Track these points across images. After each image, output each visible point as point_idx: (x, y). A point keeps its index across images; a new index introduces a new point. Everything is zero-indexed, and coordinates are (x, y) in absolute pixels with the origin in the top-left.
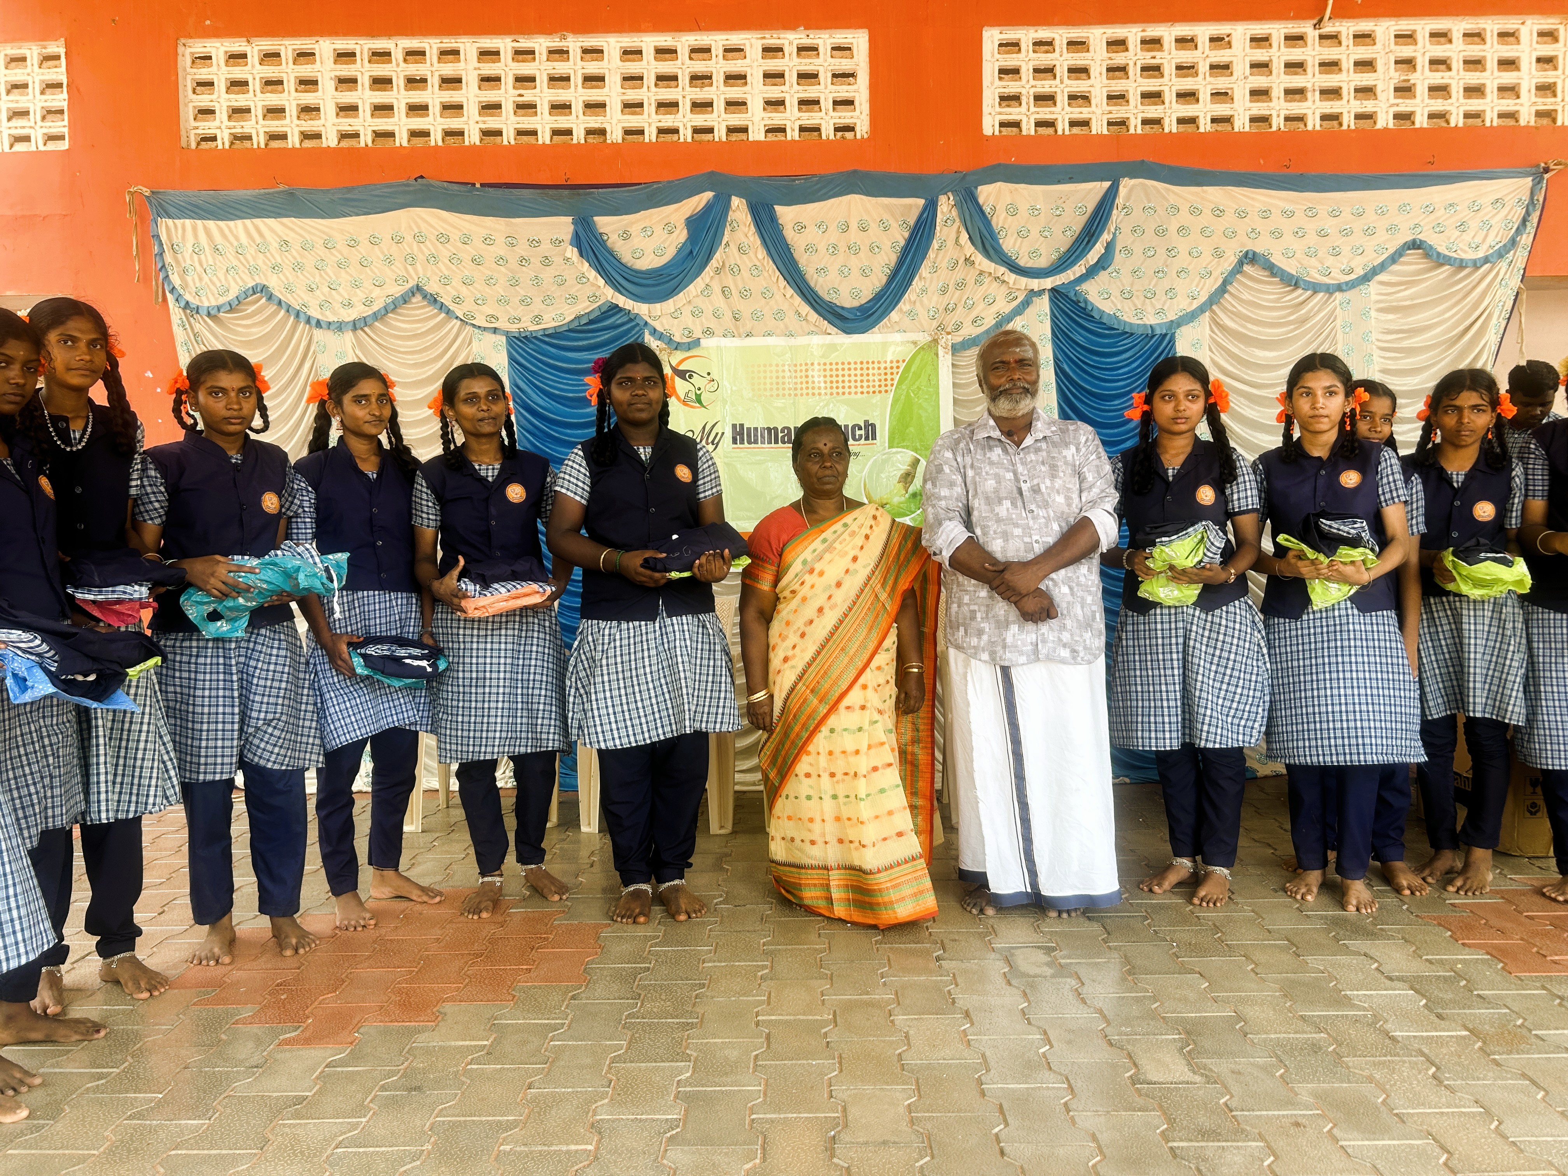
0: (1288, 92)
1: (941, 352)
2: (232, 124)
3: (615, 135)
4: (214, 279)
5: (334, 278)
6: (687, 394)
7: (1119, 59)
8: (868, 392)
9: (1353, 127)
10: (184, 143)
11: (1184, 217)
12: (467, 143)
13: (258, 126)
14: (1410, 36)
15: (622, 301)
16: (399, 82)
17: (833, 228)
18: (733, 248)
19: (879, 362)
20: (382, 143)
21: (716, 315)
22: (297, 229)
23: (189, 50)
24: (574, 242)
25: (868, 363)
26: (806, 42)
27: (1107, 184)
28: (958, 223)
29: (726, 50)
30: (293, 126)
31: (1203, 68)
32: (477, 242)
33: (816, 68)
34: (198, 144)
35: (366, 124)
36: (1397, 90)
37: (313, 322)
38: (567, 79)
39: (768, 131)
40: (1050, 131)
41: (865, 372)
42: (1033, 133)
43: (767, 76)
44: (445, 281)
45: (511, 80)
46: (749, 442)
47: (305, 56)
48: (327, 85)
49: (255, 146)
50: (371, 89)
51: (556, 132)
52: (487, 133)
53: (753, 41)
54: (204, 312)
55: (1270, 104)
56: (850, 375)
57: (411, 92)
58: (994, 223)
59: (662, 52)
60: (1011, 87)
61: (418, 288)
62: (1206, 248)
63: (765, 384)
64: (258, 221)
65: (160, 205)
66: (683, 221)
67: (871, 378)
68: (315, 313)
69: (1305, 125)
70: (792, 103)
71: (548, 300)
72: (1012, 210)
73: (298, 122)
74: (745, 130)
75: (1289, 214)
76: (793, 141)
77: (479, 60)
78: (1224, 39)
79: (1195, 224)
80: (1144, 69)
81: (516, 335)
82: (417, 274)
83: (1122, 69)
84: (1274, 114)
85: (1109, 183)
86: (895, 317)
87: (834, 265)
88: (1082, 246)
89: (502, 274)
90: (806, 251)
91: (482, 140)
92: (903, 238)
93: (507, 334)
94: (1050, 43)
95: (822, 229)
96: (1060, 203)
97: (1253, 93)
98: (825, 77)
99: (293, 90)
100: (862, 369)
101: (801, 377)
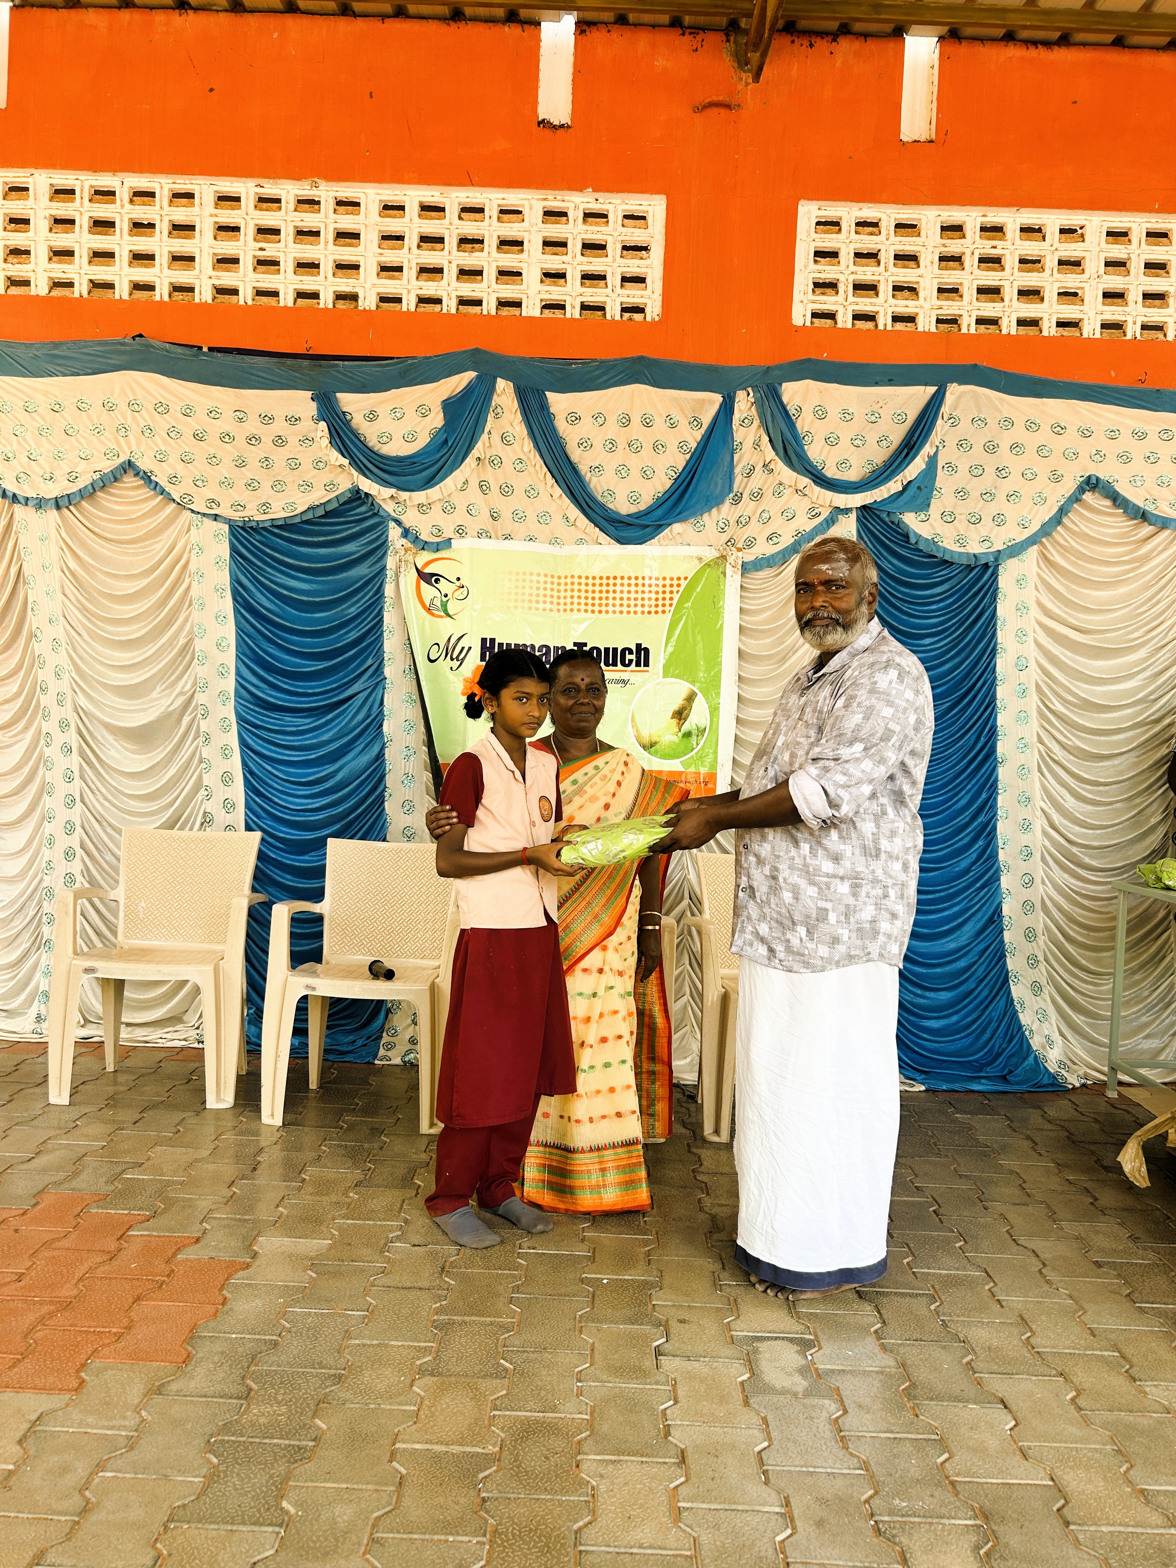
0: (1147, 296)
1: (729, 570)
3: (368, 301)
5: (34, 446)
7: (954, 246)
8: (642, 613)
11: (1019, 433)
12: (197, 300)
15: (367, 486)
16: (123, 225)
17: (612, 421)
18: (496, 438)
20: (99, 294)
21: (472, 512)
25: (644, 578)
26: (595, 207)
27: (932, 390)
28: (757, 422)
29: (502, 212)
31: (1051, 262)
32: (201, 413)
33: (605, 237)
35: (83, 272)
37: (10, 497)
39: (545, 307)
40: (870, 325)
42: (849, 326)
43: (546, 243)
44: (160, 456)
45: (251, 231)
47: (17, 190)
48: (40, 225)
50: (90, 232)
51: (301, 295)
52: (221, 291)
53: (534, 202)
55: (1126, 309)
56: (622, 592)
57: (135, 238)
58: (799, 425)
59: (430, 209)
60: (827, 271)
61: (130, 464)
62: (1043, 468)
66: (439, 403)
67: (646, 596)
68: (11, 486)
69: (1165, 335)
70: (574, 276)
71: (278, 485)
72: (821, 414)
73: (5, 266)
74: (518, 304)
75: (1141, 436)
76: (573, 320)
77: (217, 206)
78: (1076, 231)
79: (1031, 441)
80: (982, 260)
81: (241, 524)
82: (129, 448)
83: (957, 259)
84: (1130, 320)
85: (935, 388)
86: (677, 527)
87: (610, 462)
88: (900, 459)
89: (228, 452)
90: (579, 445)
91: (214, 298)
92: (693, 438)
93: (229, 522)
94: (875, 225)
95: (600, 421)
96: (876, 408)
97: (1107, 295)
98: (614, 249)
99: (1, 228)
100: (636, 585)
101: (565, 591)
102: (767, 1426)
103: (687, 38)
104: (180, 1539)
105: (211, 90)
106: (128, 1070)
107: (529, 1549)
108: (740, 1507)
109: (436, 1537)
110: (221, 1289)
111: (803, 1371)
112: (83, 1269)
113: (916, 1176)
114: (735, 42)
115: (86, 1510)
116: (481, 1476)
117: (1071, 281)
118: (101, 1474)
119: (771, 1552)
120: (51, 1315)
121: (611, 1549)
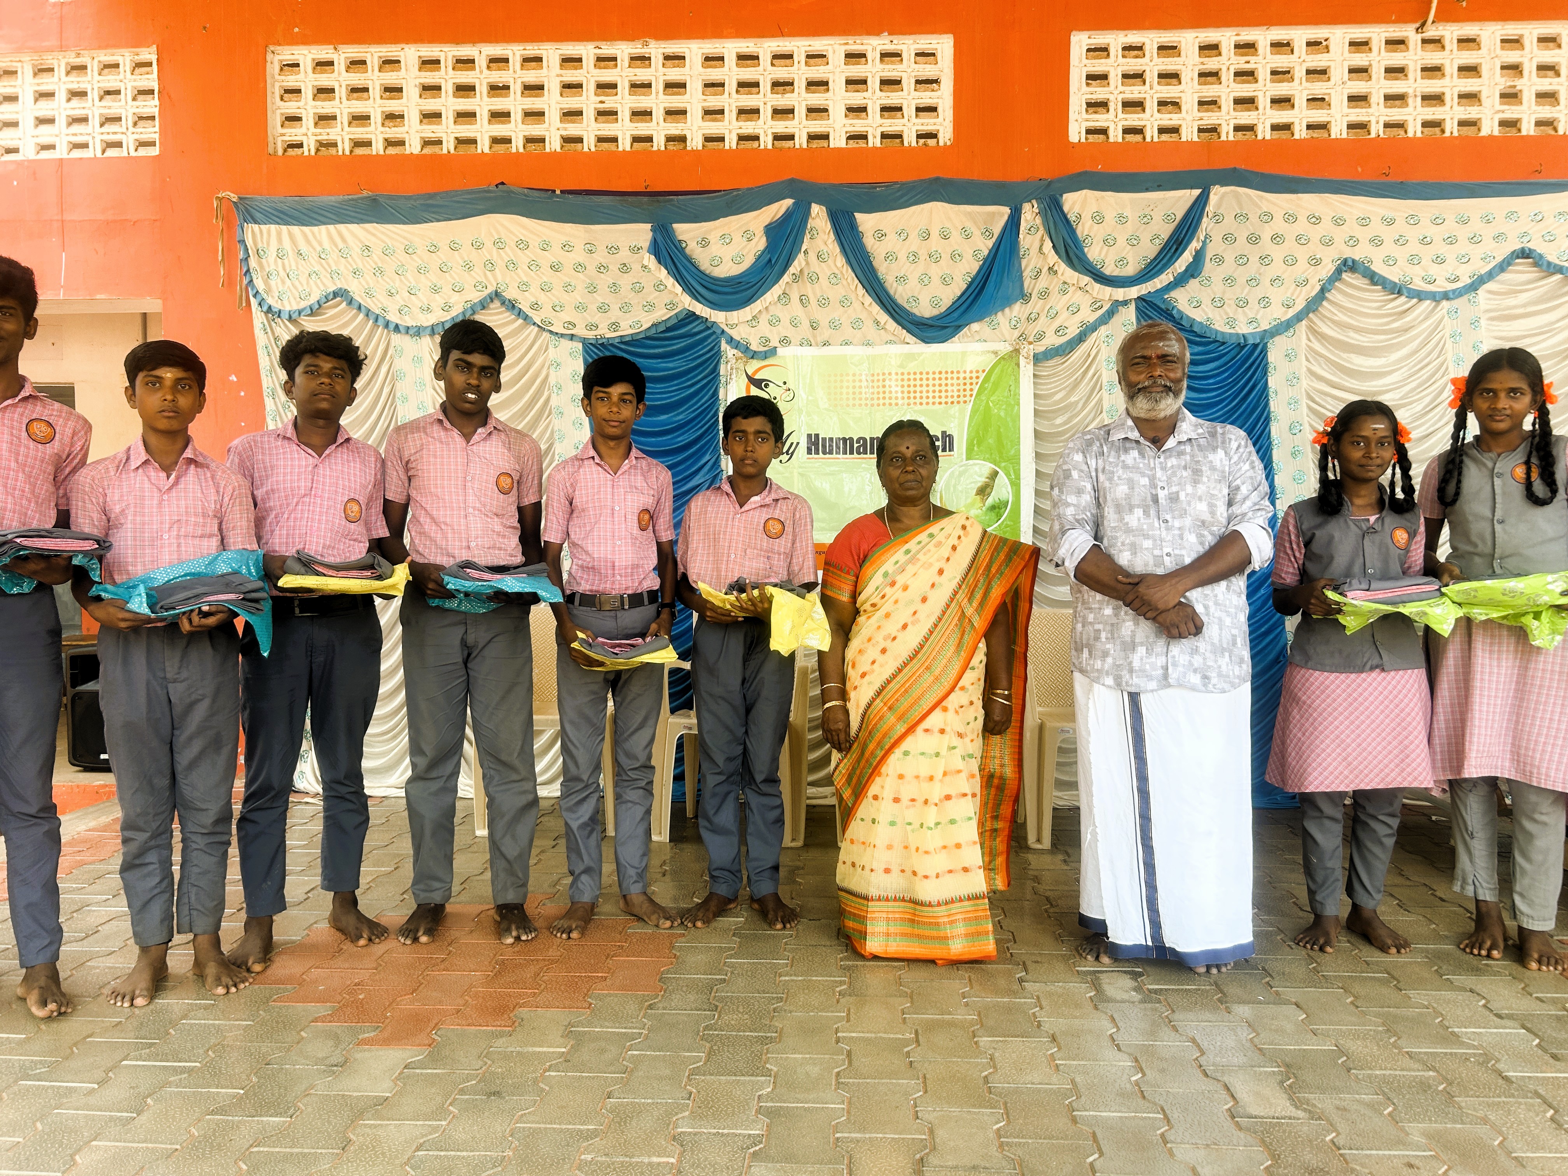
0: (1388, 98)
1: (1022, 361)
2: (318, 131)
3: (695, 142)
4: (297, 283)
5: (414, 283)
7: (1212, 64)
8: (946, 403)
9: (1456, 134)
10: (271, 150)
11: (1278, 225)
12: (548, 150)
13: (344, 133)
14: (1517, 41)
15: (701, 309)
16: (482, 89)
17: (913, 235)
18: (812, 255)
19: (958, 372)
20: (464, 150)
21: (794, 323)
22: (379, 234)
23: (277, 58)
24: (652, 249)
25: (947, 372)
26: (890, 48)
27: (1197, 192)
28: (1042, 231)
29: (809, 57)
30: (378, 132)
31: (1299, 73)
32: (556, 248)
33: (900, 74)
34: (285, 151)
35: (449, 131)
36: (1503, 96)
37: (392, 327)
38: (649, 86)
39: (849, 138)
40: (1138, 138)
41: (943, 382)
42: (1120, 140)
43: (849, 82)
44: (524, 287)
45: (592, 87)
46: (824, 453)
47: (390, 63)
48: (411, 92)
49: (340, 153)
50: (454, 96)
51: (636, 139)
52: (567, 140)
53: (836, 47)
54: (285, 316)
55: (1369, 110)
56: (928, 385)
57: (493, 99)
58: (1079, 231)
59: (745, 59)
60: (1099, 93)
61: (497, 294)
63: (841, 393)
64: (341, 227)
65: (247, 210)
66: (762, 228)
67: (949, 388)
68: (394, 318)
69: (1406, 132)
70: (874, 109)
71: (625, 308)
72: (1098, 218)
73: (383, 129)
74: (826, 137)
75: (1389, 222)
76: (875, 148)
77: (562, 67)
78: (1321, 43)
79: (1290, 231)
80: (1237, 74)
81: (593, 342)
82: (496, 279)
83: (1215, 75)
84: (1373, 120)
85: (1199, 191)
86: (975, 326)
87: (914, 273)
88: (1169, 255)
89: (580, 281)
90: (886, 258)
91: (562, 147)
92: (985, 246)
93: (584, 341)
94: (1140, 48)
95: (903, 237)
96: (1148, 210)
97: (1351, 99)
98: (908, 83)
99: (378, 97)
100: (940, 379)
101: (878, 387)
102: (1114, 1020)
108: (1101, 1063)
110: (670, 949)
111: (1137, 989)
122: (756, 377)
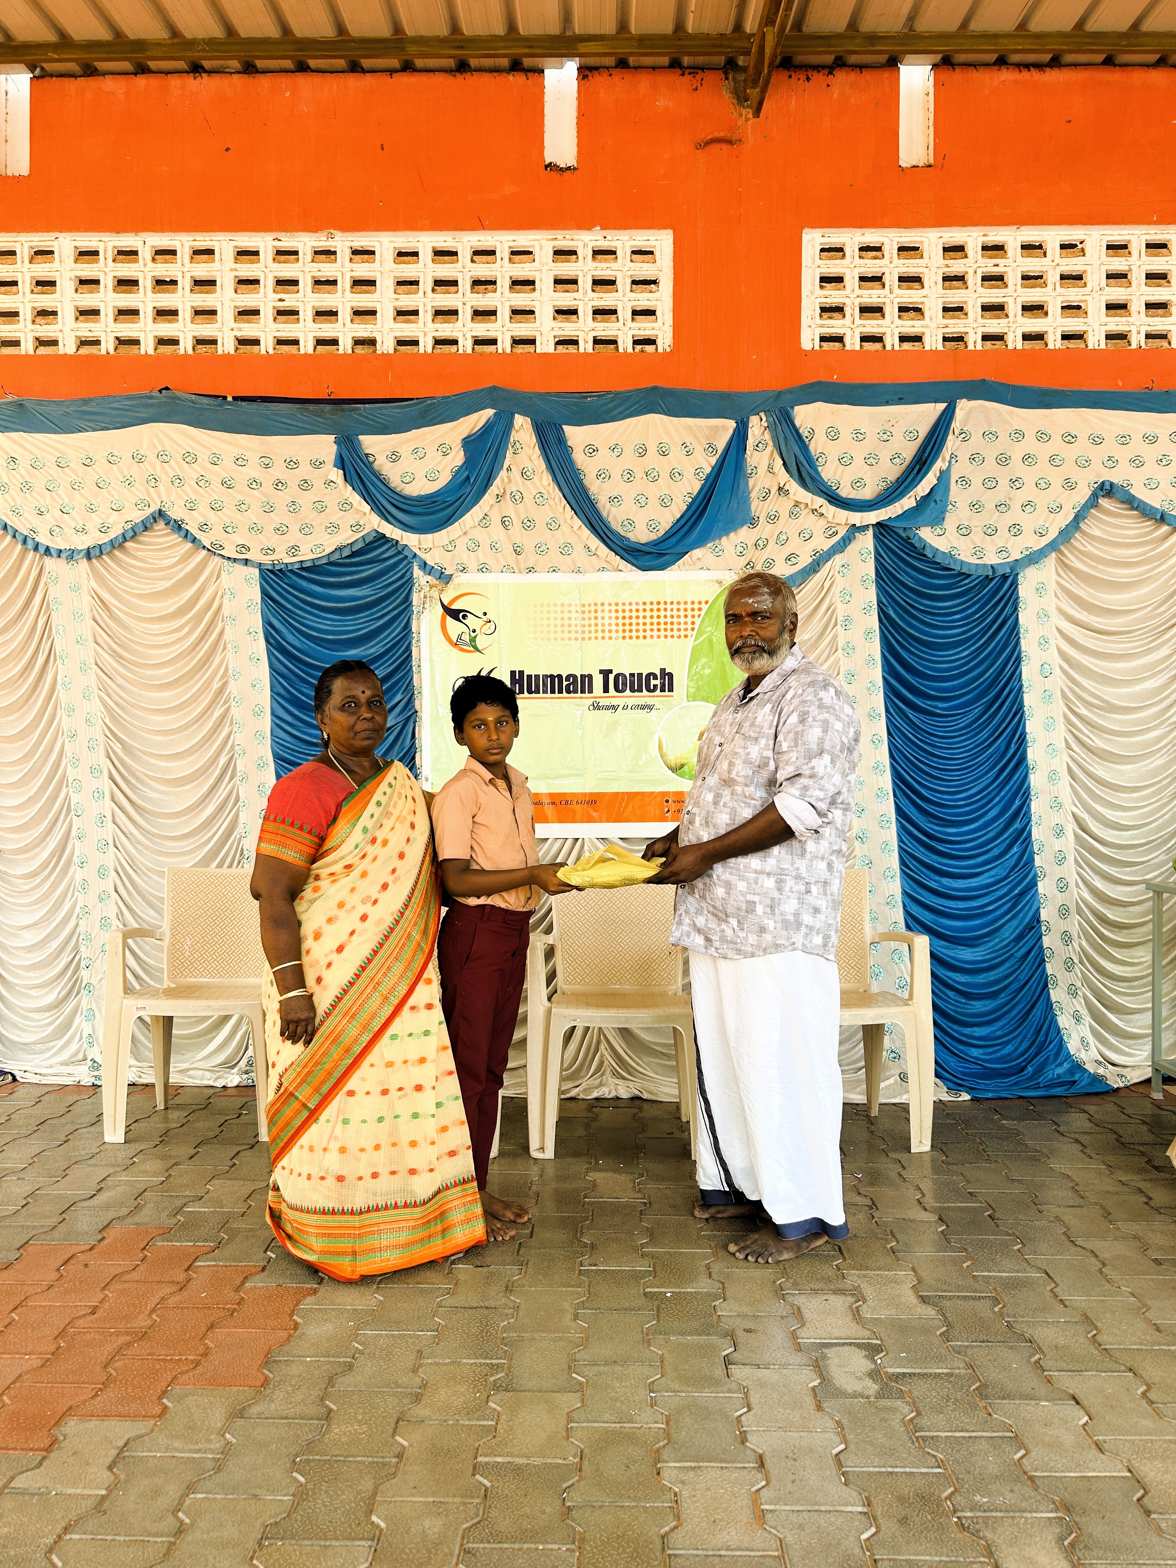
0: (1149, 306)
3: (386, 345)
5: (67, 501)
6: (460, 637)
7: (957, 266)
8: (666, 637)
11: (1030, 444)
12: (220, 352)
15: (390, 531)
17: (629, 451)
18: (516, 473)
19: (679, 603)
20: (125, 351)
21: (494, 549)
22: (27, 445)
24: (339, 464)
25: (666, 603)
26: (603, 244)
27: (942, 406)
28: (770, 447)
29: (513, 253)
30: (27, 330)
31: (1053, 277)
32: (228, 462)
33: (614, 273)
35: (108, 330)
37: (42, 550)
39: (558, 343)
40: (877, 346)
41: (662, 613)
42: (858, 348)
43: (558, 281)
44: (191, 505)
45: (271, 283)
46: (530, 692)
47: (42, 254)
48: (66, 286)
50: (115, 291)
51: (320, 342)
52: (242, 342)
53: (544, 242)
55: (1129, 319)
57: (159, 295)
58: (812, 448)
59: (443, 254)
60: (833, 296)
61: (161, 513)
62: (1056, 477)
63: (548, 625)
66: (459, 441)
68: (44, 540)
69: (1170, 343)
72: (833, 435)
73: (33, 327)
74: (532, 342)
75: (1152, 440)
76: (586, 354)
77: (236, 261)
78: (1076, 246)
79: (1043, 451)
80: (985, 279)
81: (270, 568)
82: (160, 498)
83: (960, 278)
84: (1134, 330)
85: (944, 405)
86: (697, 553)
89: (255, 498)
90: (598, 476)
91: (237, 349)
92: (708, 463)
93: (260, 567)
94: (878, 249)
95: (617, 452)
96: (887, 427)
97: (1110, 307)
98: (623, 284)
99: (28, 291)
100: (659, 610)
101: (590, 619)
102: (843, 1429)
103: (687, 78)
104: (276, 1556)
105: (228, 149)
106: (179, 1107)
107: (619, 1554)
108: (823, 1508)
109: (525, 1546)
110: (291, 1315)
111: (874, 1374)
112: (155, 1300)
113: (968, 1182)
114: (734, 79)
115: (180, 1530)
116: (565, 1485)
117: (1073, 294)
118: (192, 1496)
119: (857, 1551)
120: (128, 1344)
121: (699, 1552)
122: (454, 607)
